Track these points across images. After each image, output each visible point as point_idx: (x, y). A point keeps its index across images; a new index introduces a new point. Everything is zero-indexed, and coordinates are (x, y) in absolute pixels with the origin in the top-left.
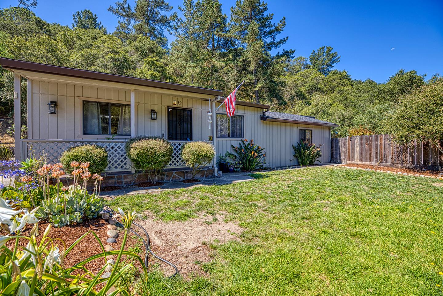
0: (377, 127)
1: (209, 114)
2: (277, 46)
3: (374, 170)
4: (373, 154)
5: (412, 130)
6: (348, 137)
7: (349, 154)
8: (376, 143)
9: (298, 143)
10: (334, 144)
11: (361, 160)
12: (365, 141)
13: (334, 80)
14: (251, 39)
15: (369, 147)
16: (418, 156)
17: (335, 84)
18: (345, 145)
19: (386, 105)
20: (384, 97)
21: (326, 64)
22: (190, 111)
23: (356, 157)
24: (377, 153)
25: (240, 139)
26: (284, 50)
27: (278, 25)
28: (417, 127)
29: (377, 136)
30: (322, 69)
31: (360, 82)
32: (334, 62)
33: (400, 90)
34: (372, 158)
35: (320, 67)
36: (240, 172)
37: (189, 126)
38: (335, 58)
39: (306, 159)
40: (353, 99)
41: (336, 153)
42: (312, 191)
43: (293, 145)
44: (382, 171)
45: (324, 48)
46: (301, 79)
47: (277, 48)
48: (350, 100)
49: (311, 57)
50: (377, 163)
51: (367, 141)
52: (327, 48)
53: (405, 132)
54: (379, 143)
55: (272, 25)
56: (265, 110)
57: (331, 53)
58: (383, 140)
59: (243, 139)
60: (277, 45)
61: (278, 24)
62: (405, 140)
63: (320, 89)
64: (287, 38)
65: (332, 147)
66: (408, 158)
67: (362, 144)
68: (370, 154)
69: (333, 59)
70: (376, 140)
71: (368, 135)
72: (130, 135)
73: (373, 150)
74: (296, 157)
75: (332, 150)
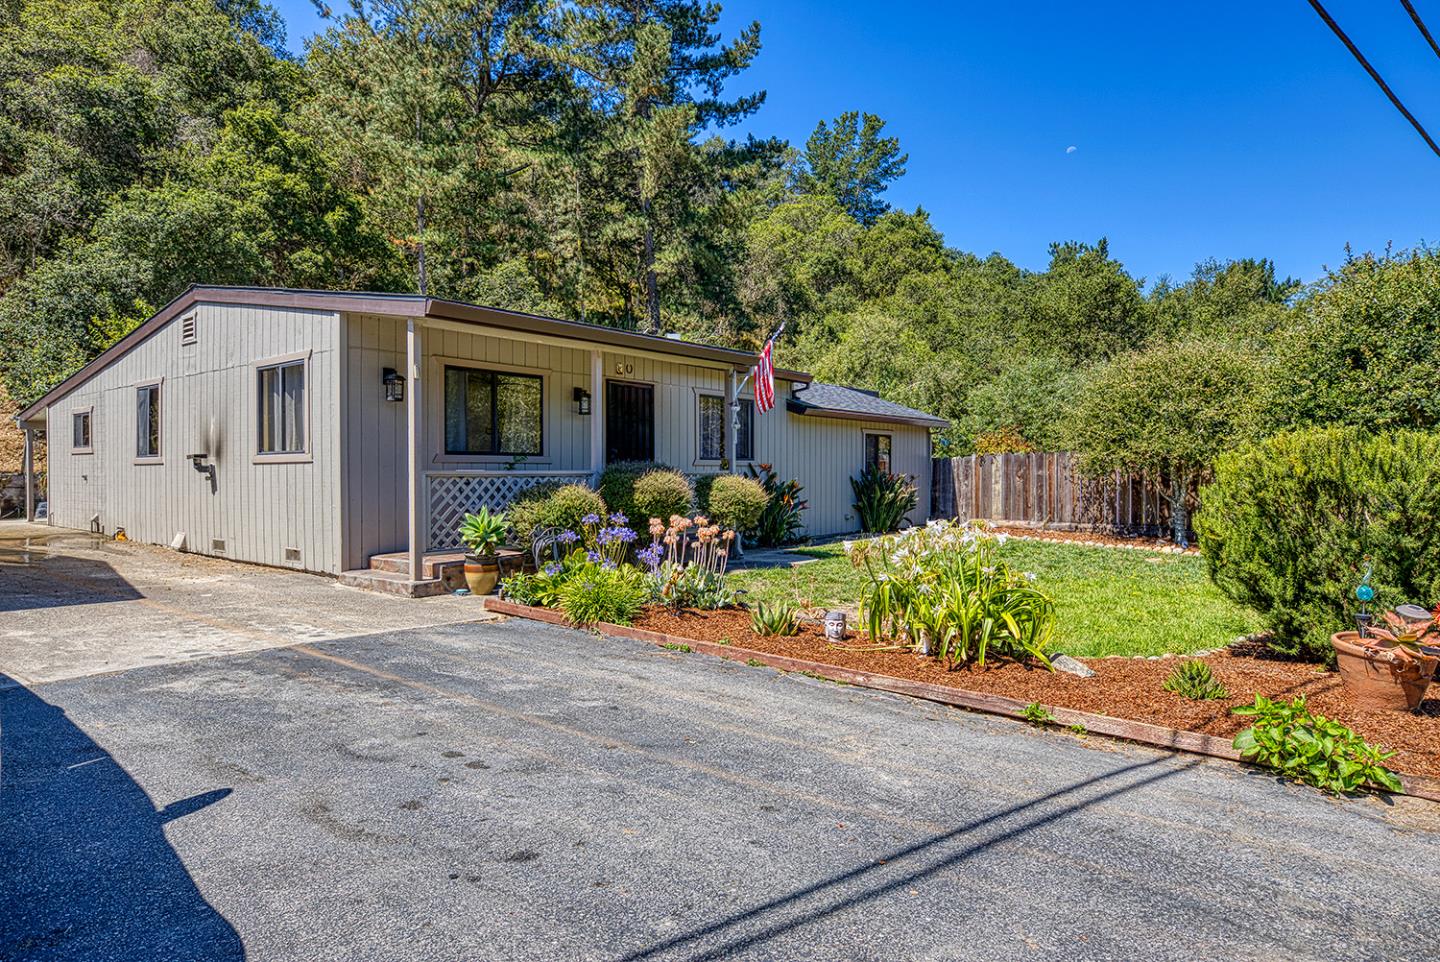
0: (1030, 424)
1: (734, 408)
2: (724, 117)
3: (1038, 539)
4: (1033, 500)
5: (1113, 447)
6: (974, 457)
7: (977, 500)
8: (1040, 472)
9: (862, 471)
10: (940, 475)
11: (1006, 517)
12: (1015, 469)
13: (894, 248)
14: (643, 85)
15: (1025, 484)
16: (1123, 508)
17: (897, 261)
18: (967, 477)
19: (1051, 362)
20: (1044, 332)
21: (860, 176)
22: (648, 391)
23: (994, 508)
24: (1040, 498)
25: (746, 462)
26: (751, 138)
27: (733, 47)
28: (1120, 441)
29: (1041, 457)
30: (849, 192)
31: (973, 263)
32: (886, 173)
33: (1084, 315)
34: (1030, 511)
35: (843, 186)
36: (758, 547)
38: (891, 160)
39: (884, 516)
40: (953, 318)
41: (944, 497)
43: (851, 478)
44: (1054, 541)
45: (854, 117)
46: (794, 235)
47: (727, 125)
48: (946, 322)
49: (812, 146)
50: (1042, 524)
51: (1020, 467)
52: (866, 119)
53: (1099, 452)
54: (1045, 472)
55: (709, 39)
56: (797, 386)
57: (879, 138)
58: (1054, 467)
59: (753, 463)
60: (723, 113)
61: (737, 44)
62: (1099, 469)
63: (851, 273)
64: (763, 95)
65: (934, 483)
66: (1105, 512)
67: (1007, 476)
68: (1026, 501)
69: (885, 161)
70: (1040, 467)
71: (1022, 452)
72: (541, 454)
73: (1033, 491)
74: (858, 509)
75: (934, 491)
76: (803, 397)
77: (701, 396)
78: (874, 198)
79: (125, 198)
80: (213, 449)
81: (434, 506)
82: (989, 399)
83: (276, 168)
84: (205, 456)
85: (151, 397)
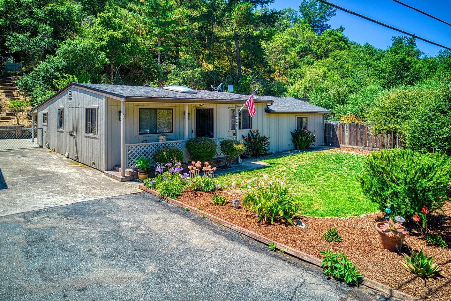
3: (358, 154)
4: (359, 139)
7: (340, 138)
8: (362, 130)
9: (295, 129)
10: (327, 129)
11: (350, 144)
12: (353, 128)
13: (329, 43)
15: (356, 133)
17: (329, 47)
18: (336, 130)
21: (319, 16)
22: (211, 110)
23: (346, 141)
24: (362, 139)
25: (249, 130)
29: (362, 125)
31: (359, 46)
32: (329, 15)
34: (358, 143)
35: (313, 20)
36: (251, 158)
37: (211, 122)
38: (330, 11)
39: (303, 144)
41: (329, 137)
42: (312, 172)
43: (291, 132)
47: (264, 6)
49: (301, 8)
50: (362, 147)
51: (355, 128)
58: (366, 128)
59: (251, 130)
63: (313, 51)
65: (325, 132)
67: (350, 130)
68: (357, 139)
70: (361, 128)
71: (356, 123)
72: (172, 132)
73: (359, 136)
74: (294, 142)
75: (325, 134)
76: (271, 108)
77: (231, 110)
78: (325, 23)
79: (65, 43)
80: (75, 130)
81: (129, 154)
82: (354, 99)
83: (112, 30)
84: (73, 132)
85: (61, 113)
